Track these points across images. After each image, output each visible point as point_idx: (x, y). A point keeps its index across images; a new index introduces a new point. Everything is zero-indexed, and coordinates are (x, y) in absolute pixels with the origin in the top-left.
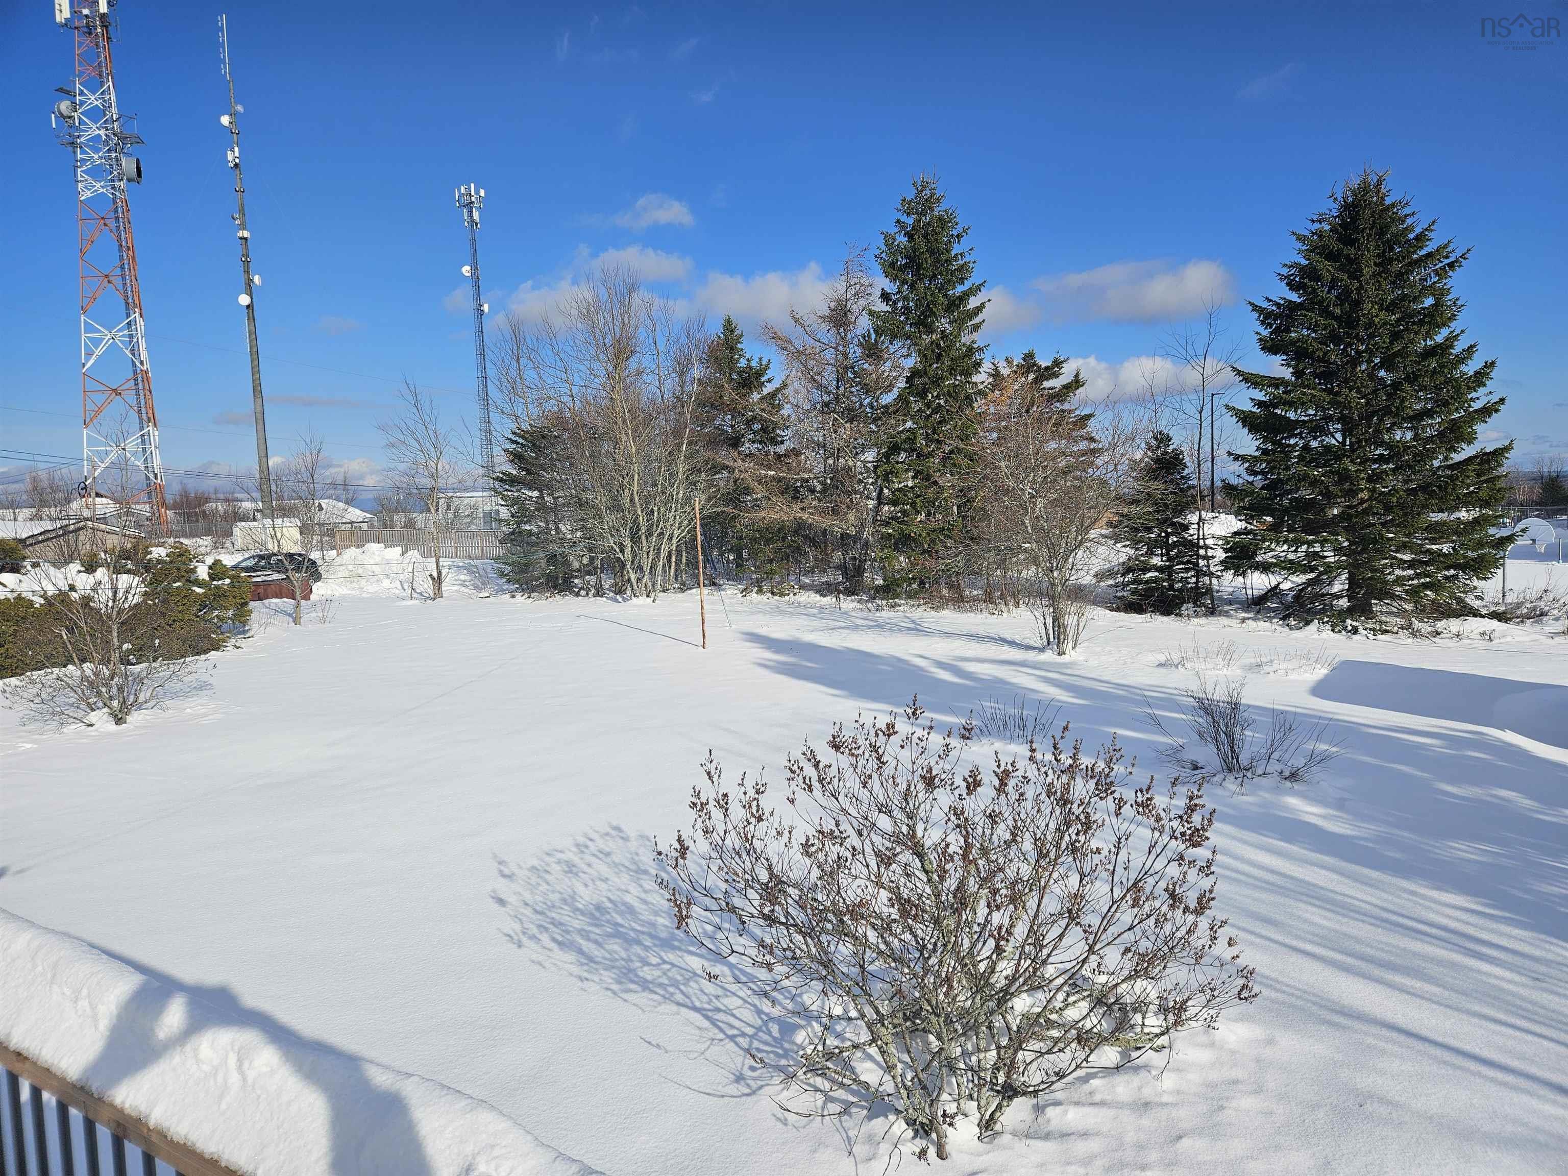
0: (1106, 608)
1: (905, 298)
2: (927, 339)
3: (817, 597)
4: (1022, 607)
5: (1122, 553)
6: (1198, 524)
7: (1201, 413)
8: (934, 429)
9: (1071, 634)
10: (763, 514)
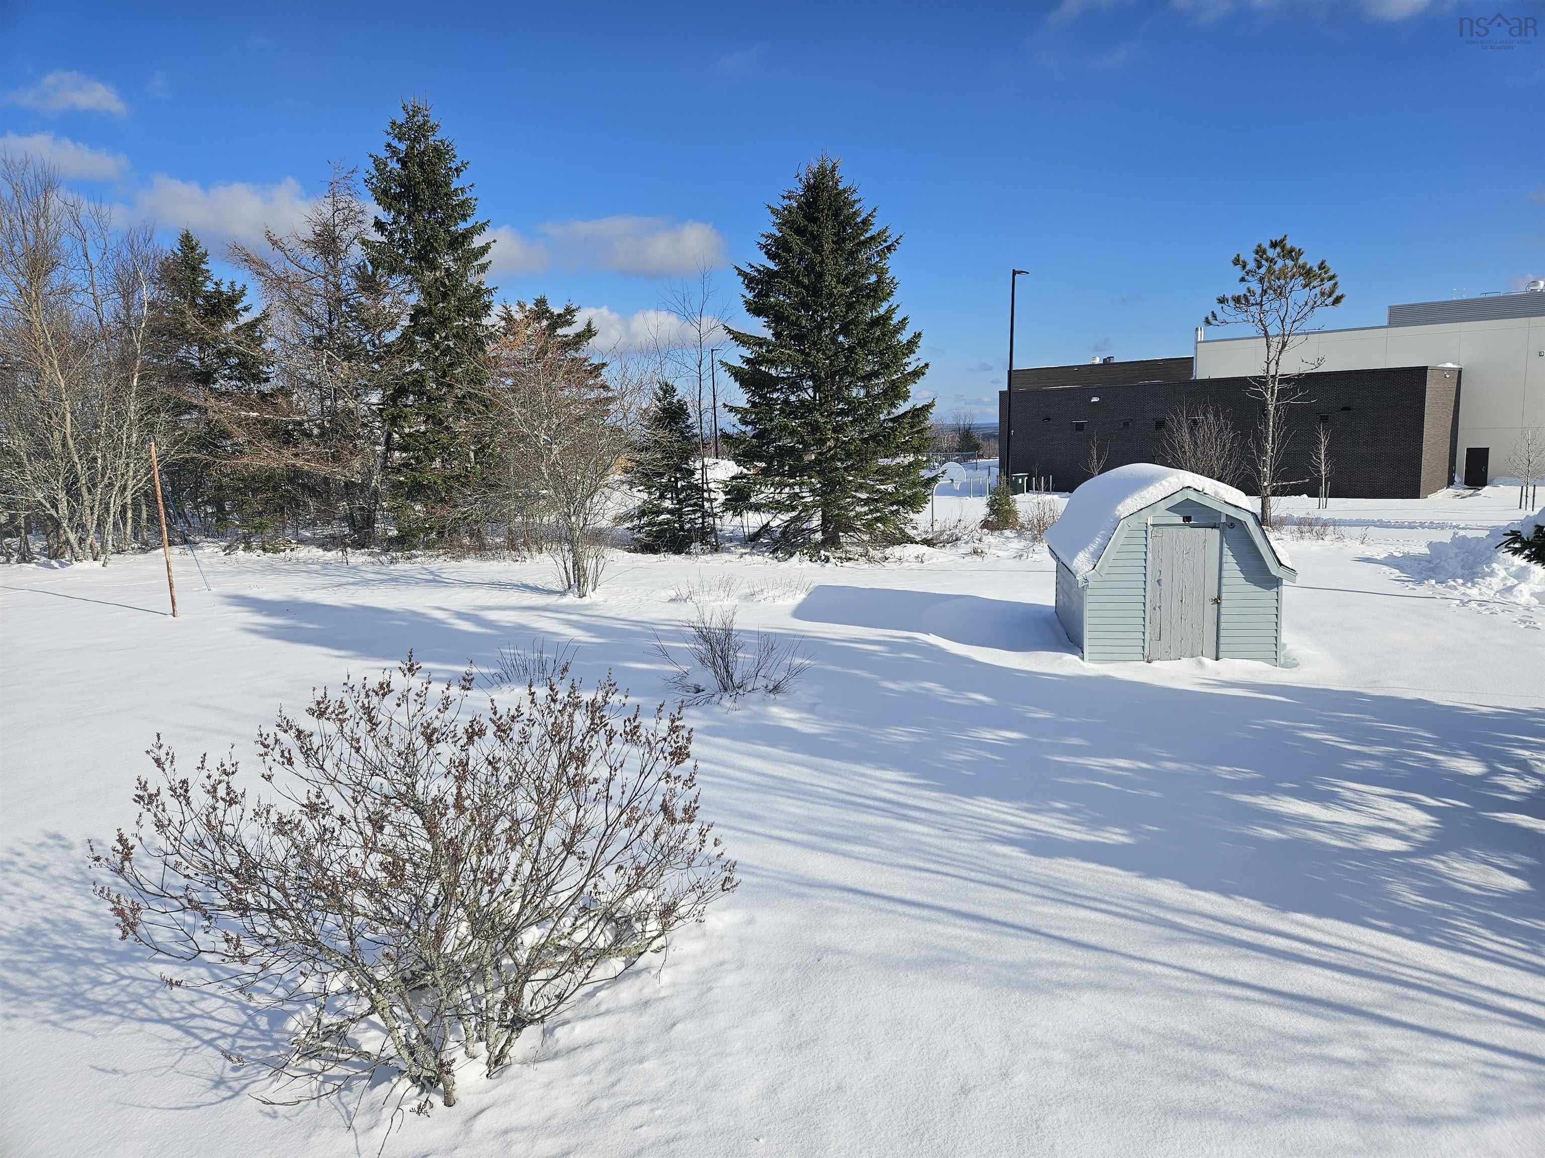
0: (625, 550)
1: (403, 230)
2: (429, 276)
3: (320, 552)
4: (545, 553)
5: (639, 497)
6: (702, 469)
7: (699, 367)
8: (444, 372)
9: (591, 576)
10: (245, 460)
